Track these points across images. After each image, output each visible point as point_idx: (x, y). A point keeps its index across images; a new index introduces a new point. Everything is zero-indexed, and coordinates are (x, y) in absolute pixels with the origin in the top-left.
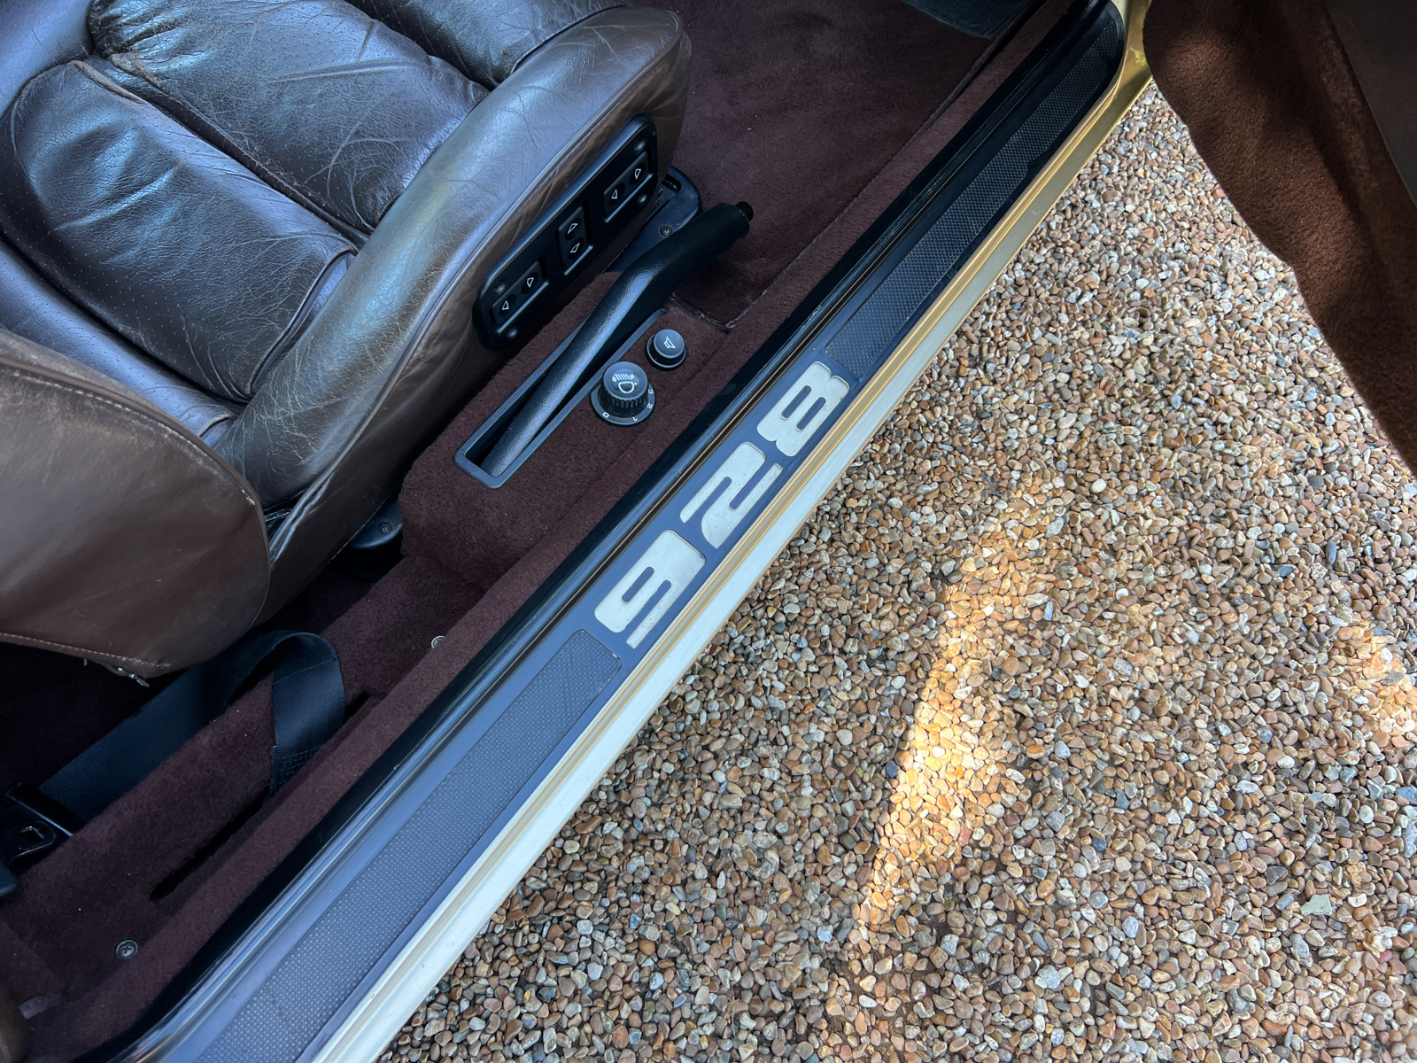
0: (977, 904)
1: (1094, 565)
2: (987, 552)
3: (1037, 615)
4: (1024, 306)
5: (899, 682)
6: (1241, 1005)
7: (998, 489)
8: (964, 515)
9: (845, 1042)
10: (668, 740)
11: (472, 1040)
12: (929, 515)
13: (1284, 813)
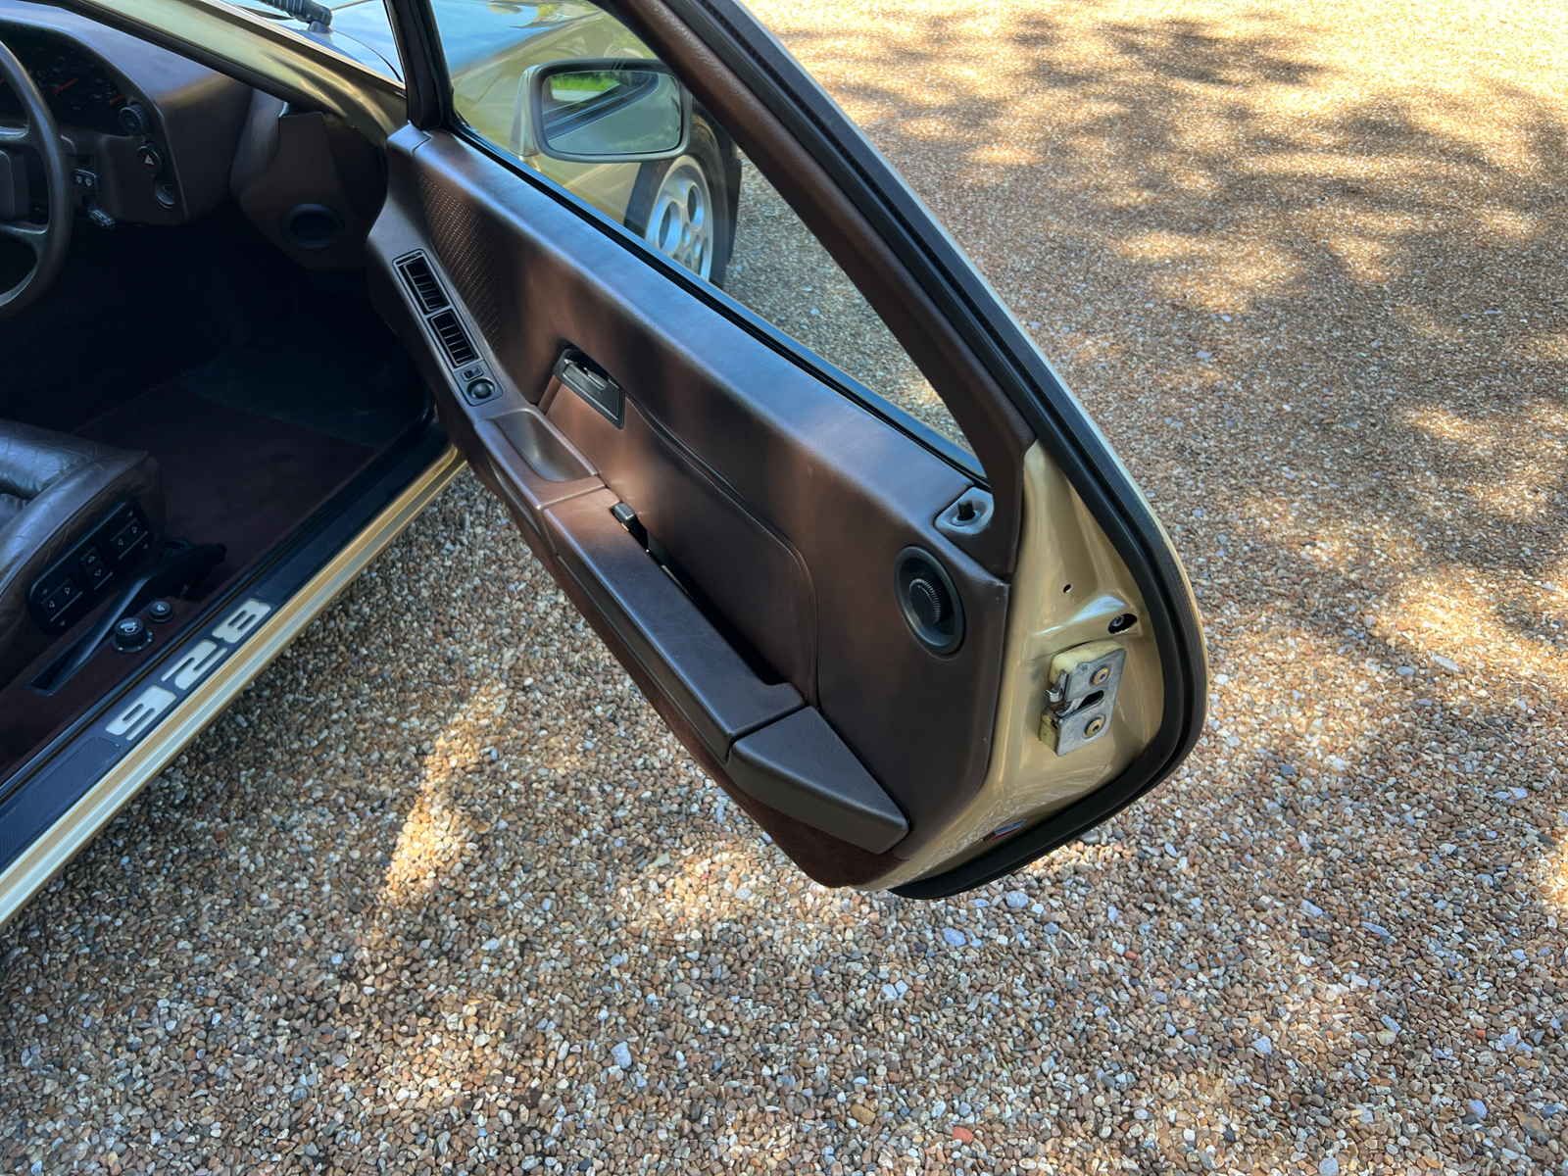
0: (443, 918)
1: (525, 723)
2: (453, 733)
3: (487, 759)
4: (481, 598)
5: (392, 815)
6: (615, 924)
7: (461, 697)
8: (438, 717)
9: (353, 1015)
10: (226, 887)
11: (79, 1088)
12: (414, 721)
13: (644, 820)
